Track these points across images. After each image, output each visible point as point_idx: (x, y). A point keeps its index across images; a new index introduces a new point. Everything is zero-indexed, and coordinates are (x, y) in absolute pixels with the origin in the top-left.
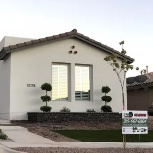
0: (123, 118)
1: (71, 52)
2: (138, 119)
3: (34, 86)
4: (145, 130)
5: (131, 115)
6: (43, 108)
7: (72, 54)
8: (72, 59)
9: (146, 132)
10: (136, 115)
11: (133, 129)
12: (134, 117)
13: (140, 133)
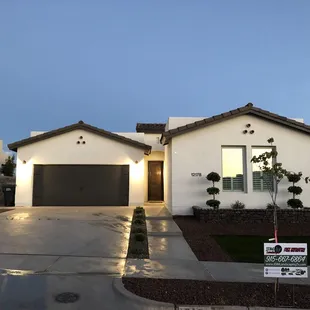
0: (265, 253)
1: (246, 131)
2: (291, 256)
3: (200, 175)
4: (303, 273)
5: (278, 249)
6: (210, 203)
7: (248, 134)
8: (248, 140)
9: (305, 275)
10: (287, 250)
11: (283, 270)
12: (283, 253)
13: (294, 276)
